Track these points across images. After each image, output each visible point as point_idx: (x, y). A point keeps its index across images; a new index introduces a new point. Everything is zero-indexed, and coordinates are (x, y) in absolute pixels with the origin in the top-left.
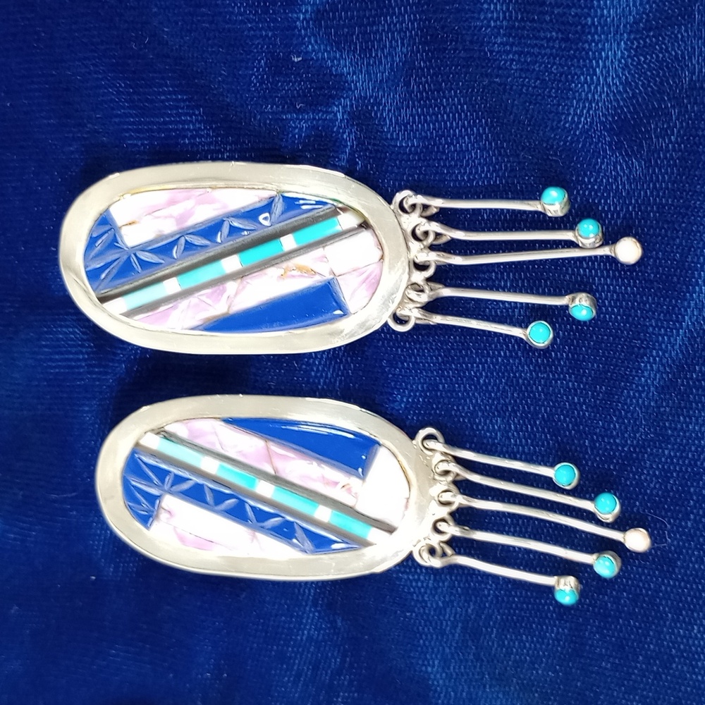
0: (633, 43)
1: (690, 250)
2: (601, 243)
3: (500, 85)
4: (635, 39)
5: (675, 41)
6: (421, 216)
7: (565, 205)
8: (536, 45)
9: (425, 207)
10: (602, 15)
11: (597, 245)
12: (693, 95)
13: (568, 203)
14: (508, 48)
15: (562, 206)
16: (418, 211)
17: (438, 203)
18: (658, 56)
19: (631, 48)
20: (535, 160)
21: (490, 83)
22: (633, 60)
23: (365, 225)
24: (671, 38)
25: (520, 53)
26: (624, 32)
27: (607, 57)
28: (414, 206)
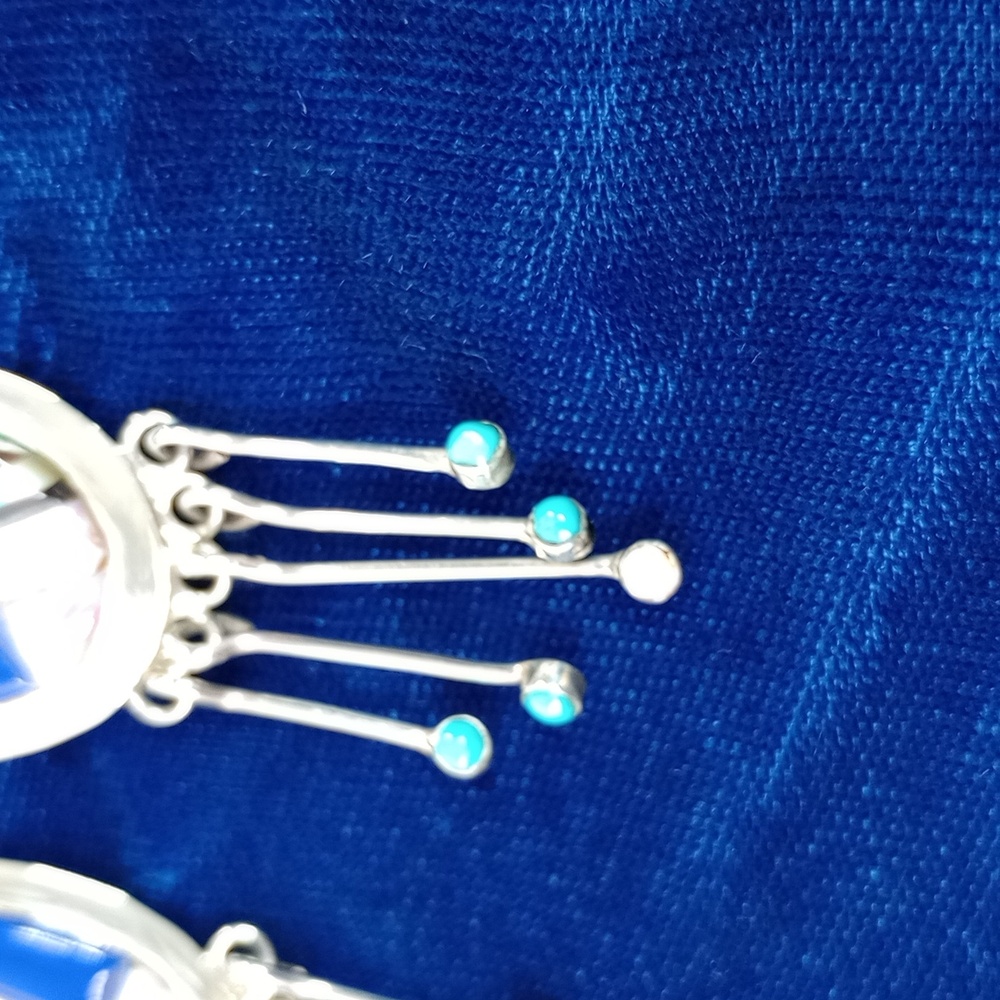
0: (636, 90)
1: (793, 572)
2: (588, 550)
3: (337, 180)
4: (643, 80)
5: (744, 85)
6: (192, 469)
7: (501, 464)
8: (410, 89)
9: (198, 453)
10: (561, 21)
11: (582, 554)
12: (790, 215)
13: (506, 460)
14: (348, 93)
15: (494, 465)
16: (183, 460)
17: (222, 445)
18: (700, 122)
19: (635, 102)
20: (433, 357)
21: (316, 175)
22: (640, 131)
23: (60, 490)
24: (732, 76)
25: (377, 108)
26: (615, 62)
27: (577, 125)
28: (171, 450)
